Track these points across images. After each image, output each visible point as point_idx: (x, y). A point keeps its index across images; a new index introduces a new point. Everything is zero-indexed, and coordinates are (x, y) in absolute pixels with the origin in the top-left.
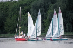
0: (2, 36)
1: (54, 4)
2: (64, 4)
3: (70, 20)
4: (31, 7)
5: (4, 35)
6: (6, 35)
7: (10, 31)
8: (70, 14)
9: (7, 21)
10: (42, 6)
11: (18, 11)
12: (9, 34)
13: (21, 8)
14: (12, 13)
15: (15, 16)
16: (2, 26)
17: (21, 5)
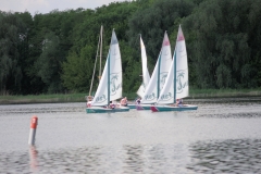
0: (57, 99)
1: (187, 18)
2: (212, 18)
3: (226, 58)
4: (129, 24)
5: (61, 95)
6: (66, 96)
7: (77, 87)
8: (226, 42)
9: (69, 60)
10: (157, 24)
11: (96, 35)
12: (74, 94)
13: (104, 28)
14: (82, 40)
15: (89, 47)
16: (56, 74)
17: (102, 21)
